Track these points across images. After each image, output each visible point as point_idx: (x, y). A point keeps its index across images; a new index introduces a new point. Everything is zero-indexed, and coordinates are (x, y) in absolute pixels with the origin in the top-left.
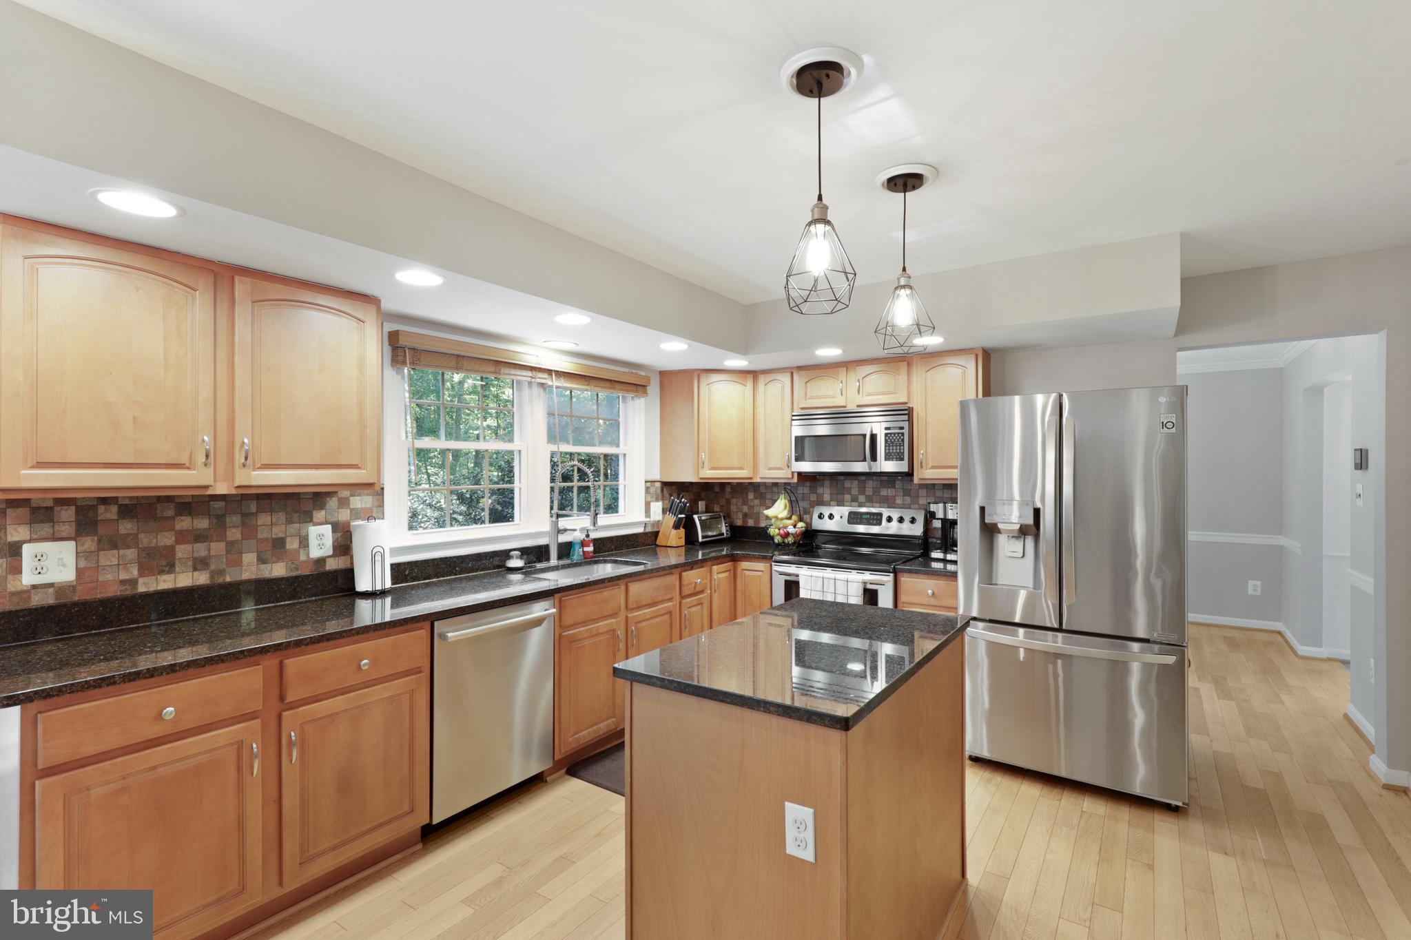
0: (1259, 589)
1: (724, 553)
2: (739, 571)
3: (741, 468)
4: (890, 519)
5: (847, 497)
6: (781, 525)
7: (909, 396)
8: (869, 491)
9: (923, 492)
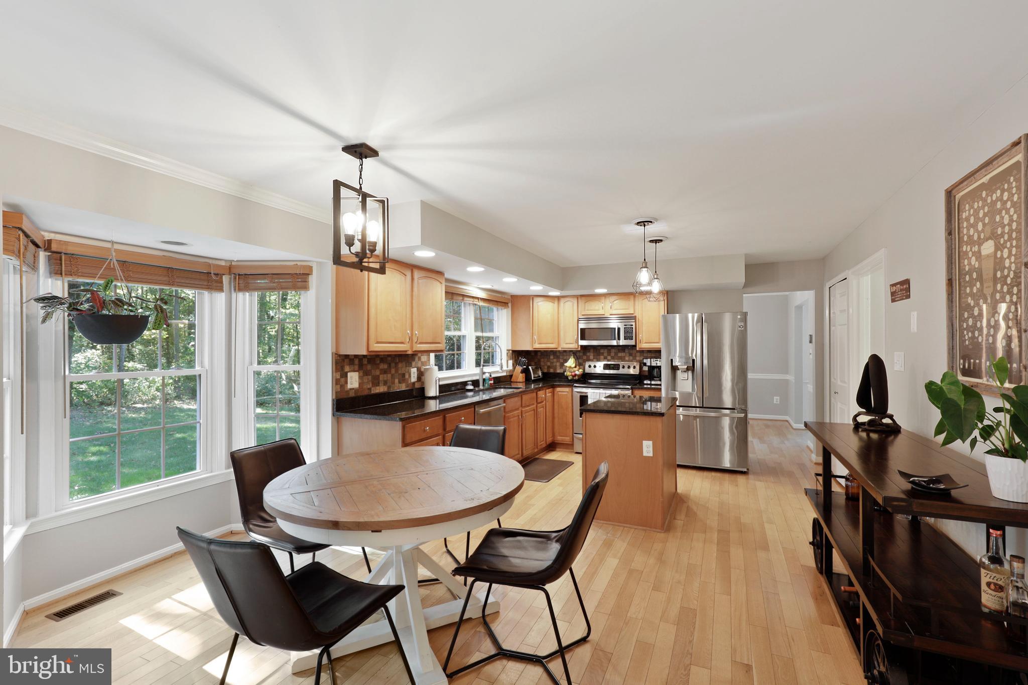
0: (778, 400)
1: (540, 386)
2: (556, 392)
3: (552, 343)
4: (623, 367)
5: (602, 357)
6: (572, 371)
7: (634, 311)
8: (613, 354)
9: (638, 354)
